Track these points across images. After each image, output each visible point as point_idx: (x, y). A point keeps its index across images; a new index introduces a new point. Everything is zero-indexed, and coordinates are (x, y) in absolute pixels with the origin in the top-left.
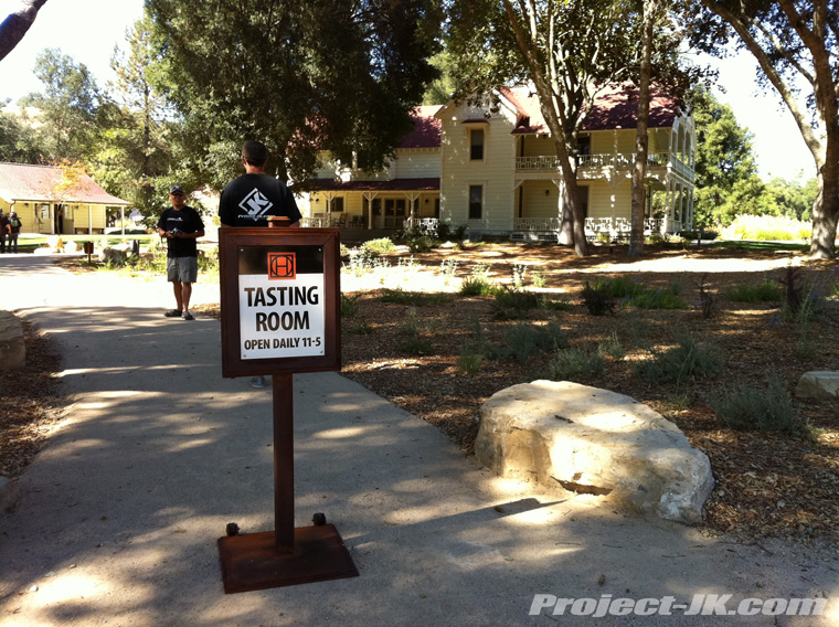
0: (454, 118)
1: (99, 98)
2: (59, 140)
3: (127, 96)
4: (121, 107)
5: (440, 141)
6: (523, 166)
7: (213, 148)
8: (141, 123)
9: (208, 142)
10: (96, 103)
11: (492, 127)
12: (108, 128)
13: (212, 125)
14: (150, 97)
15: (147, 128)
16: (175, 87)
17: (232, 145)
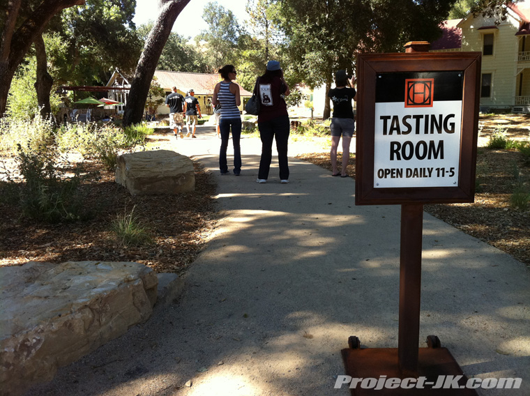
0: (472, 27)
1: (239, 31)
2: (217, 58)
3: (256, 29)
4: (252, 37)
5: (460, 44)
6: (524, 58)
7: (307, 56)
8: (264, 45)
9: (305, 53)
10: (237, 35)
11: (500, 31)
12: (245, 50)
13: (307, 41)
14: (269, 29)
15: (267, 48)
16: (284, 19)
17: (319, 53)
